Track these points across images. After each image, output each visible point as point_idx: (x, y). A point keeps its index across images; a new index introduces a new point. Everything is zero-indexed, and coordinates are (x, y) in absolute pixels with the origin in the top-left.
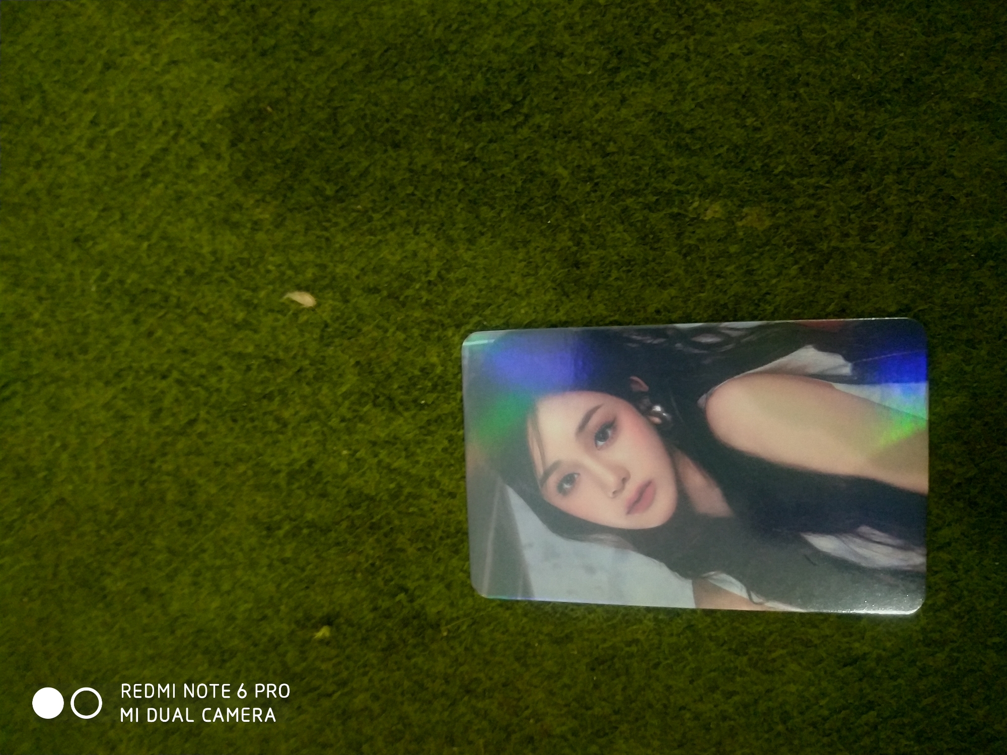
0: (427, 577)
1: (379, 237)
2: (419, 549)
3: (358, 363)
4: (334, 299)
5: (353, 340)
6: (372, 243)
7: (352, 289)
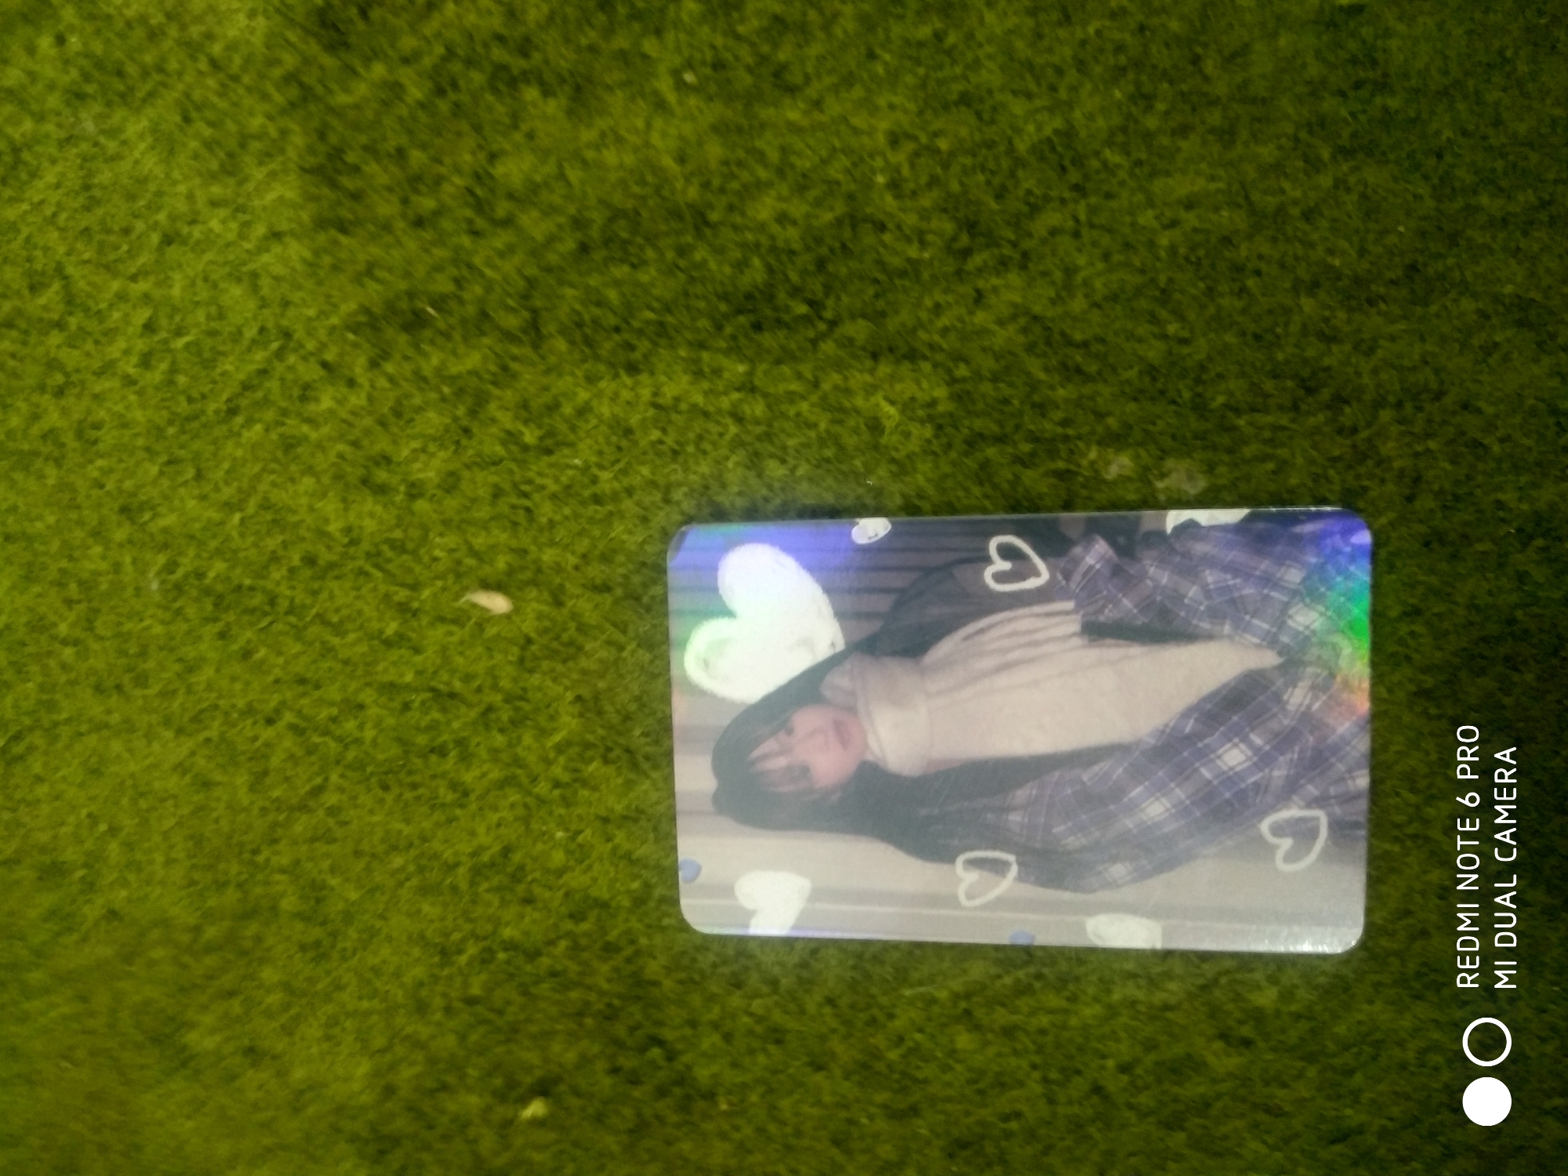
0: (693, 1024)
1: (610, 507)
2: (681, 982)
3: (579, 699)
4: (538, 601)
5: (570, 664)
6: (598, 516)
7: (568, 585)
